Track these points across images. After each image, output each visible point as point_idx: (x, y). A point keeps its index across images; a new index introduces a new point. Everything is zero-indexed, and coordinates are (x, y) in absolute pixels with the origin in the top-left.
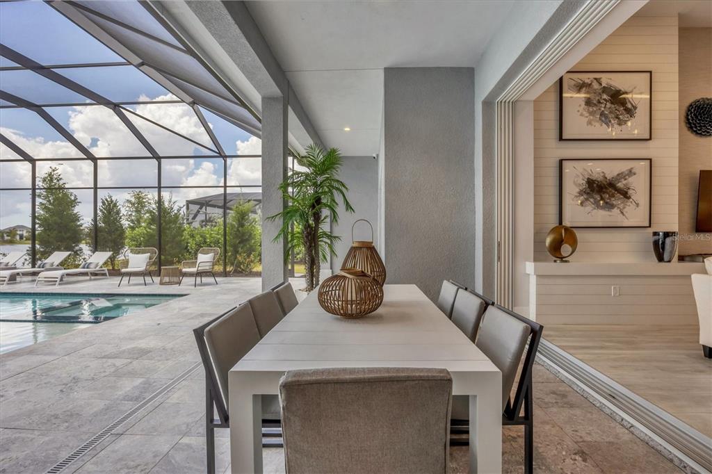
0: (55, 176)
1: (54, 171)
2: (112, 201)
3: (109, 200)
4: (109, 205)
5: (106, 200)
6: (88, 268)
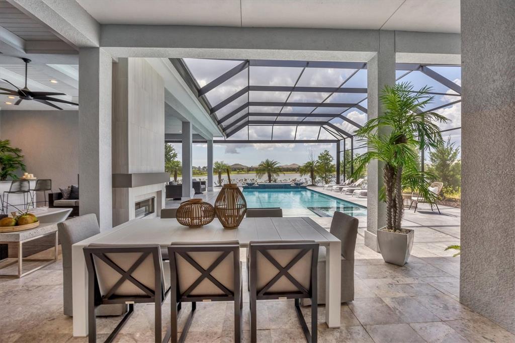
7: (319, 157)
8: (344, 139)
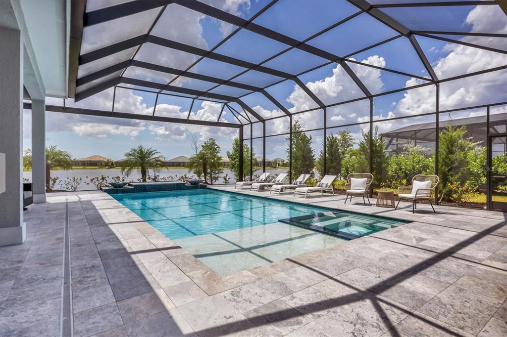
0: (297, 126)
1: (297, 123)
2: (333, 138)
3: (331, 137)
4: (331, 140)
5: (330, 137)
6: (321, 187)
7: (203, 146)
8: (251, 123)
